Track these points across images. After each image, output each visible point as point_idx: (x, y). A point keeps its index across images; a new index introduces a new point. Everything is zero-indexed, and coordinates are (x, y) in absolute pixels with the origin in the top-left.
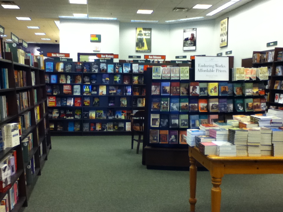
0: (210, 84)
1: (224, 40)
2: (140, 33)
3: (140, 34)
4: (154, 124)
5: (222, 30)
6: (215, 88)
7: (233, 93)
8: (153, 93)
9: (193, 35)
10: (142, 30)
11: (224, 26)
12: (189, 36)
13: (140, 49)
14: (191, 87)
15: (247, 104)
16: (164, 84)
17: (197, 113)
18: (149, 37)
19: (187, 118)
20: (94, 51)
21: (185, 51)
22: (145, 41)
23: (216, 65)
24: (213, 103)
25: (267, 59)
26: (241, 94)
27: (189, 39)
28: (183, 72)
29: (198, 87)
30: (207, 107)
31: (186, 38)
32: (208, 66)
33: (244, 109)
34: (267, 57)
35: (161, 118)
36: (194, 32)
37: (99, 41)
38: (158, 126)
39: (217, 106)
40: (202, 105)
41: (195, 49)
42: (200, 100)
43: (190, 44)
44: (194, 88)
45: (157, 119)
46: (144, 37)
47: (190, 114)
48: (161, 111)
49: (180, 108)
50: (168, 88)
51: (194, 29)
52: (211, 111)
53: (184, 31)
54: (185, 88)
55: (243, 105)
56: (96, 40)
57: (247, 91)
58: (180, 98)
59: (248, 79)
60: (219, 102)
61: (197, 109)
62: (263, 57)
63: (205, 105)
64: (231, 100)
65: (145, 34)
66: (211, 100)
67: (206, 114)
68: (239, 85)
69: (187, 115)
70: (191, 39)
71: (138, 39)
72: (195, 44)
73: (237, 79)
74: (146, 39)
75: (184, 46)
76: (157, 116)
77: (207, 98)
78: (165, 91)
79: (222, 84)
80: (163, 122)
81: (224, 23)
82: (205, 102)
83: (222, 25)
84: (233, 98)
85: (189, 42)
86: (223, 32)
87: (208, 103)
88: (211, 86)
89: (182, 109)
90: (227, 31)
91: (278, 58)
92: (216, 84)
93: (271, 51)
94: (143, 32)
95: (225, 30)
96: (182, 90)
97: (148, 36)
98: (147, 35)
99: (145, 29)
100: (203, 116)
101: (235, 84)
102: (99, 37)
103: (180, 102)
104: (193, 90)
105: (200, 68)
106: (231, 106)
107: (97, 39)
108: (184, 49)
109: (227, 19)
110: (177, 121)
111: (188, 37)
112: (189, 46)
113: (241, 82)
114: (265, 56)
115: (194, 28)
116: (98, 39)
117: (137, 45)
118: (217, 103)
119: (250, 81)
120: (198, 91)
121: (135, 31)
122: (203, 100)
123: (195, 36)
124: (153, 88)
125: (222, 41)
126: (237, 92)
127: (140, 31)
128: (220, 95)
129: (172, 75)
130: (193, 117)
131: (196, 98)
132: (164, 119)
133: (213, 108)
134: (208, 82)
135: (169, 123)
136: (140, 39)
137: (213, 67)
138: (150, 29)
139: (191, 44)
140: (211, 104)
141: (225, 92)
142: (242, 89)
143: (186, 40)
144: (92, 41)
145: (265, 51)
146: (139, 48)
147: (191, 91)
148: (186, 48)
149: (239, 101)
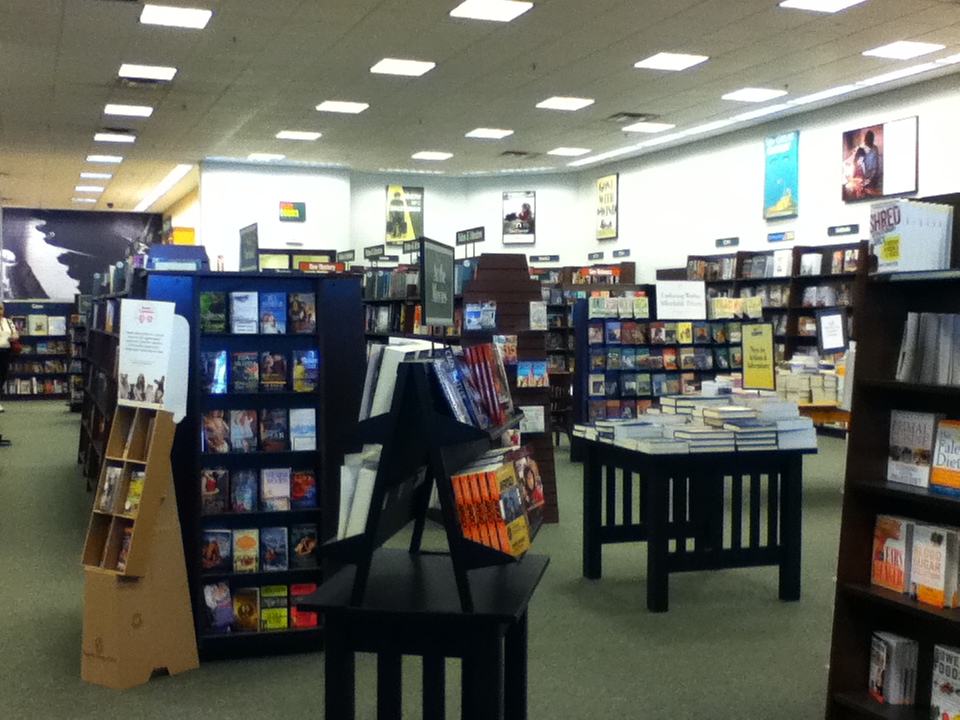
0: (680, 325)
1: (608, 223)
2: (397, 198)
3: (396, 202)
4: (596, 389)
5: (601, 200)
6: (688, 330)
7: (712, 338)
8: (591, 341)
9: (526, 207)
10: (401, 191)
11: (607, 191)
12: (519, 211)
13: (396, 239)
14: (653, 331)
15: (734, 356)
16: (610, 325)
17: (663, 371)
18: (418, 210)
19: (649, 380)
20: (288, 244)
21: (507, 245)
22: (408, 220)
23: (687, 294)
24: (686, 355)
25: (721, 273)
26: (723, 340)
27: (517, 215)
28: (638, 306)
29: (663, 330)
30: (677, 361)
31: (510, 213)
32: (674, 296)
33: (729, 364)
34: (721, 268)
35: (606, 380)
36: (530, 201)
37: (301, 218)
38: (603, 394)
39: (692, 360)
40: (668, 358)
41: (532, 241)
42: (664, 351)
43: (519, 228)
44: (658, 331)
45: (601, 383)
46: (406, 211)
47: (653, 372)
48: (608, 369)
49: (635, 363)
50: (617, 332)
51: (528, 193)
52: (683, 367)
53: (505, 197)
54: (642, 332)
55: (727, 358)
56: (294, 215)
57: (732, 334)
58: (635, 347)
59: (732, 317)
60: (695, 353)
61: (661, 366)
62: (712, 268)
63: (673, 358)
64: (709, 351)
65: (409, 202)
66: (683, 350)
67: (676, 372)
68: (721, 327)
69: (648, 375)
70: (521, 217)
71: (391, 213)
72: (531, 229)
73: (717, 317)
74: (410, 213)
75: (505, 232)
76: (601, 378)
77: (676, 347)
78: (613, 337)
79: (697, 324)
80: (610, 387)
81: (607, 184)
82: (673, 353)
83: (602, 189)
84: (712, 346)
85: (518, 223)
86: (604, 205)
87: (677, 354)
88: (682, 328)
89: (640, 365)
90: (615, 203)
91: (744, 272)
92: (689, 325)
93: (730, 256)
94: (404, 196)
95: (612, 201)
96: (638, 336)
97: (416, 206)
98: (414, 203)
99: (407, 189)
100: (671, 376)
101: (714, 325)
102: (300, 207)
103: (636, 354)
104: (656, 334)
105: (664, 300)
106: (710, 360)
107: (295, 213)
108: (505, 241)
109: (615, 177)
110: (633, 385)
111: (513, 211)
112: (518, 233)
113: (724, 322)
114: (716, 268)
115: (529, 190)
116: (300, 213)
117: (390, 228)
118: (693, 355)
119: (736, 319)
120: (663, 336)
121: (384, 191)
122: (670, 350)
123: (532, 210)
124: (591, 332)
125: (603, 226)
126: (718, 336)
127: (397, 194)
128: (696, 342)
129: (621, 311)
130: (658, 377)
131: (658, 348)
132: (612, 382)
133: (686, 363)
134: (676, 321)
135: (619, 388)
136: (397, 213)
137: (682, 297)
138: (420, 190)
139: (523, 228)
140: (683, 357)
141: (702, 337)
142: (726, 332)
143: (511, 217)
144: (283, 219)
145: (716, 256)
146: (394, 236)
147: (653, 335)
148: (509, 238)
149: (721, 352)
